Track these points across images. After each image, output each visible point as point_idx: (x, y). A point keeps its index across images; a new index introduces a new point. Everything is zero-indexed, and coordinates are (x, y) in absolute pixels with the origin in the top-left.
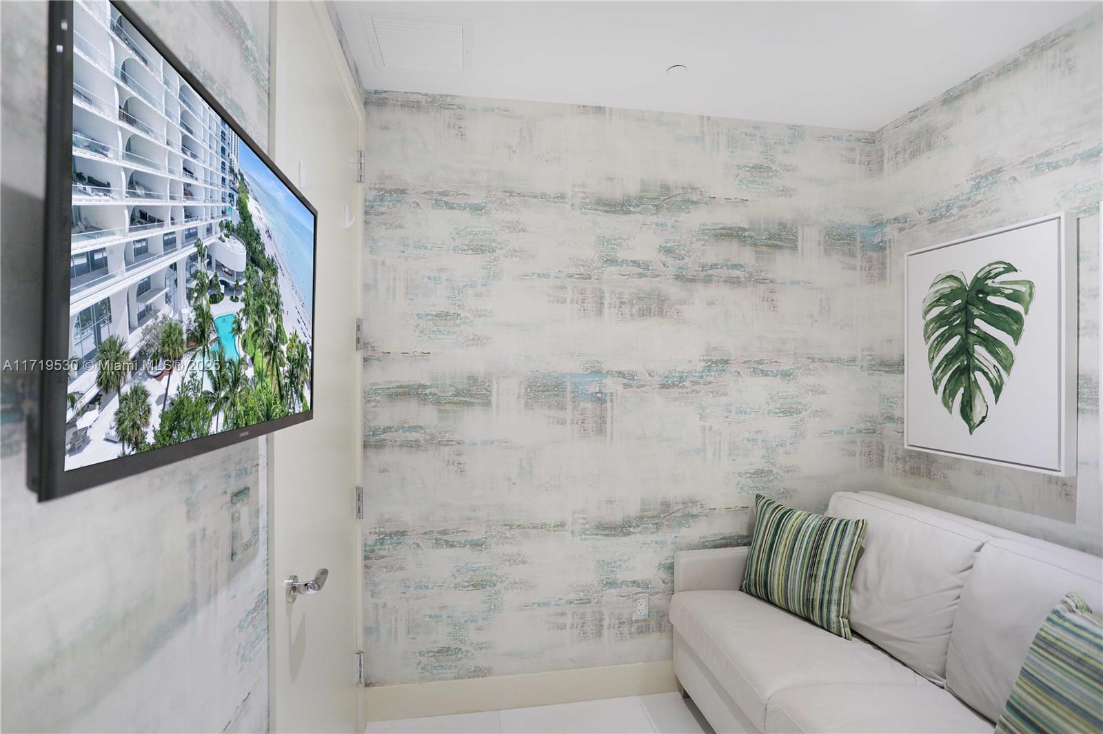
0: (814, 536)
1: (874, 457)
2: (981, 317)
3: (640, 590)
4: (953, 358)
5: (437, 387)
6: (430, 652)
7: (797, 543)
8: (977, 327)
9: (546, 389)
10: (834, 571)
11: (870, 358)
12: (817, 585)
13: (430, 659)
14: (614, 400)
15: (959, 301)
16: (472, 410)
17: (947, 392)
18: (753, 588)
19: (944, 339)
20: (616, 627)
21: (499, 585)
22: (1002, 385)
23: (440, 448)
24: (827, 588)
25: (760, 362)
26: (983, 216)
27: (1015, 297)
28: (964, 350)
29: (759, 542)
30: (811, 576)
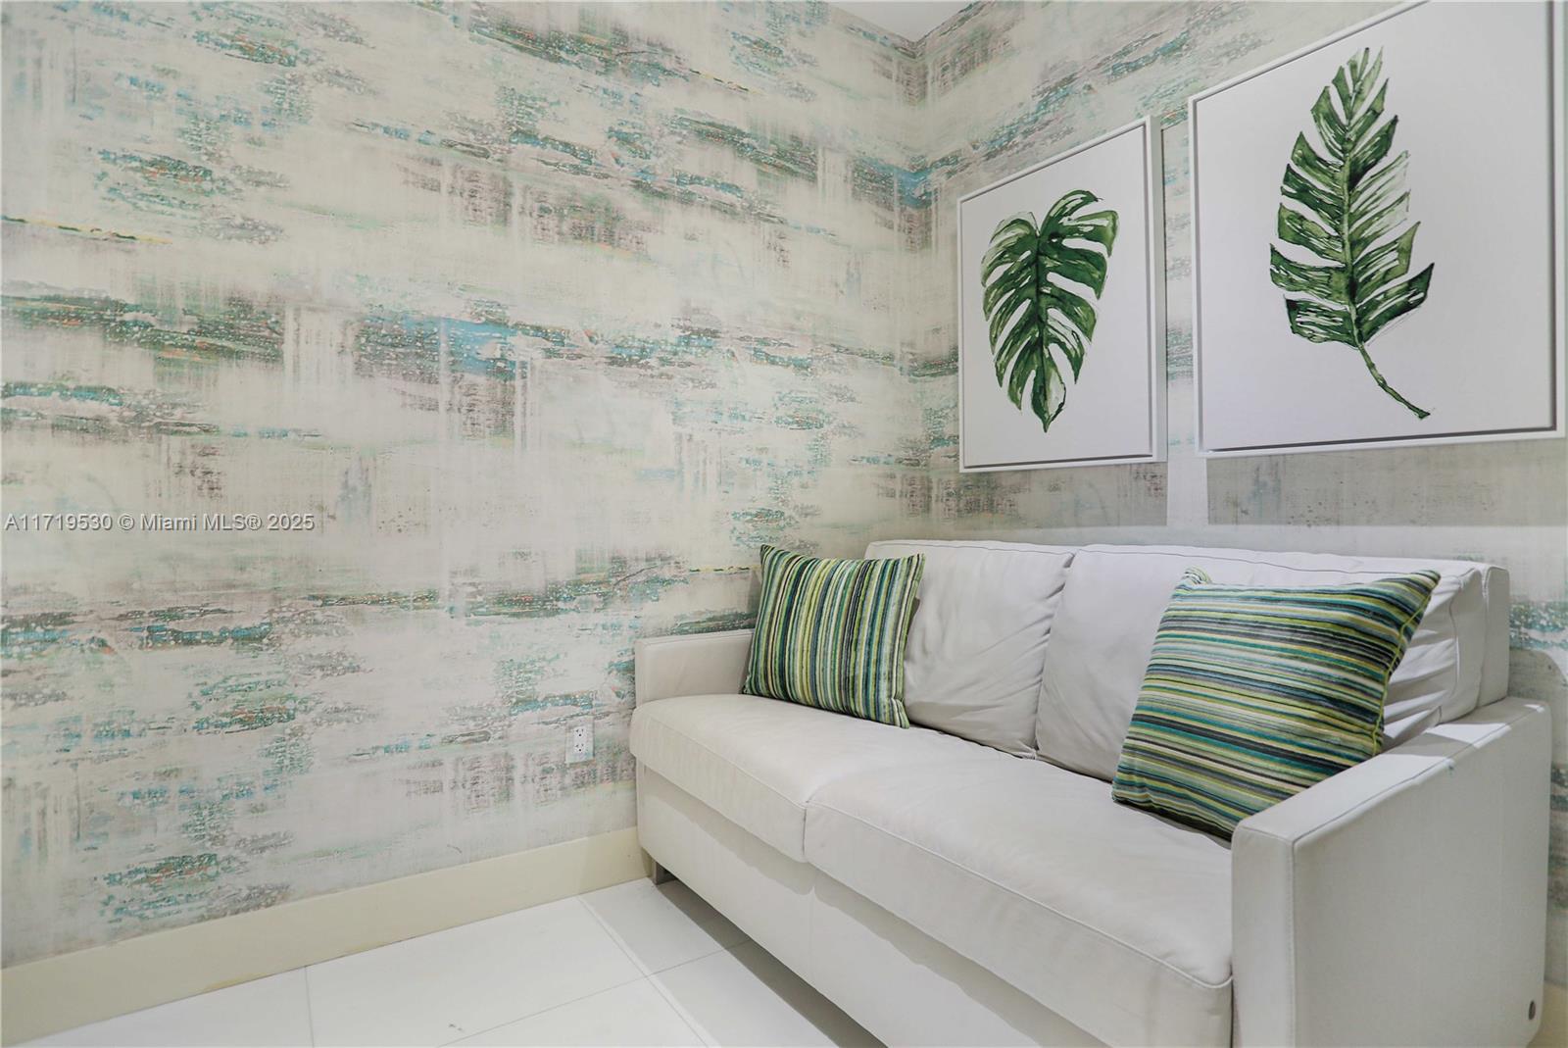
0: (851, 585)
1: (917, 499)
2: (1055, 270)
3: (578, 710)
4: (1021, 332)
5: (153, 311)
6: (138, 871)
7: (827, 599)
8: (1051, 284)
9: (397, 341)
10: (882, 630)
11: (911, 357)
12: (859, 654)
13: (137, 887)
14: (529, 375)
15: (1028, 253)
16: (238, 365)
17: (1015, 380)
18: (762, 684)
19: (1009, 308)
20: (537, 779)
21: (299, 716)
22: (1082, 355)
23: (160, 439)
24: (874, 658)
25: (764, 342)
26: (1054, 141)
27: (1096, 235)
28: (1036, 318)
29: (769, 610)
30: (850, 643)
